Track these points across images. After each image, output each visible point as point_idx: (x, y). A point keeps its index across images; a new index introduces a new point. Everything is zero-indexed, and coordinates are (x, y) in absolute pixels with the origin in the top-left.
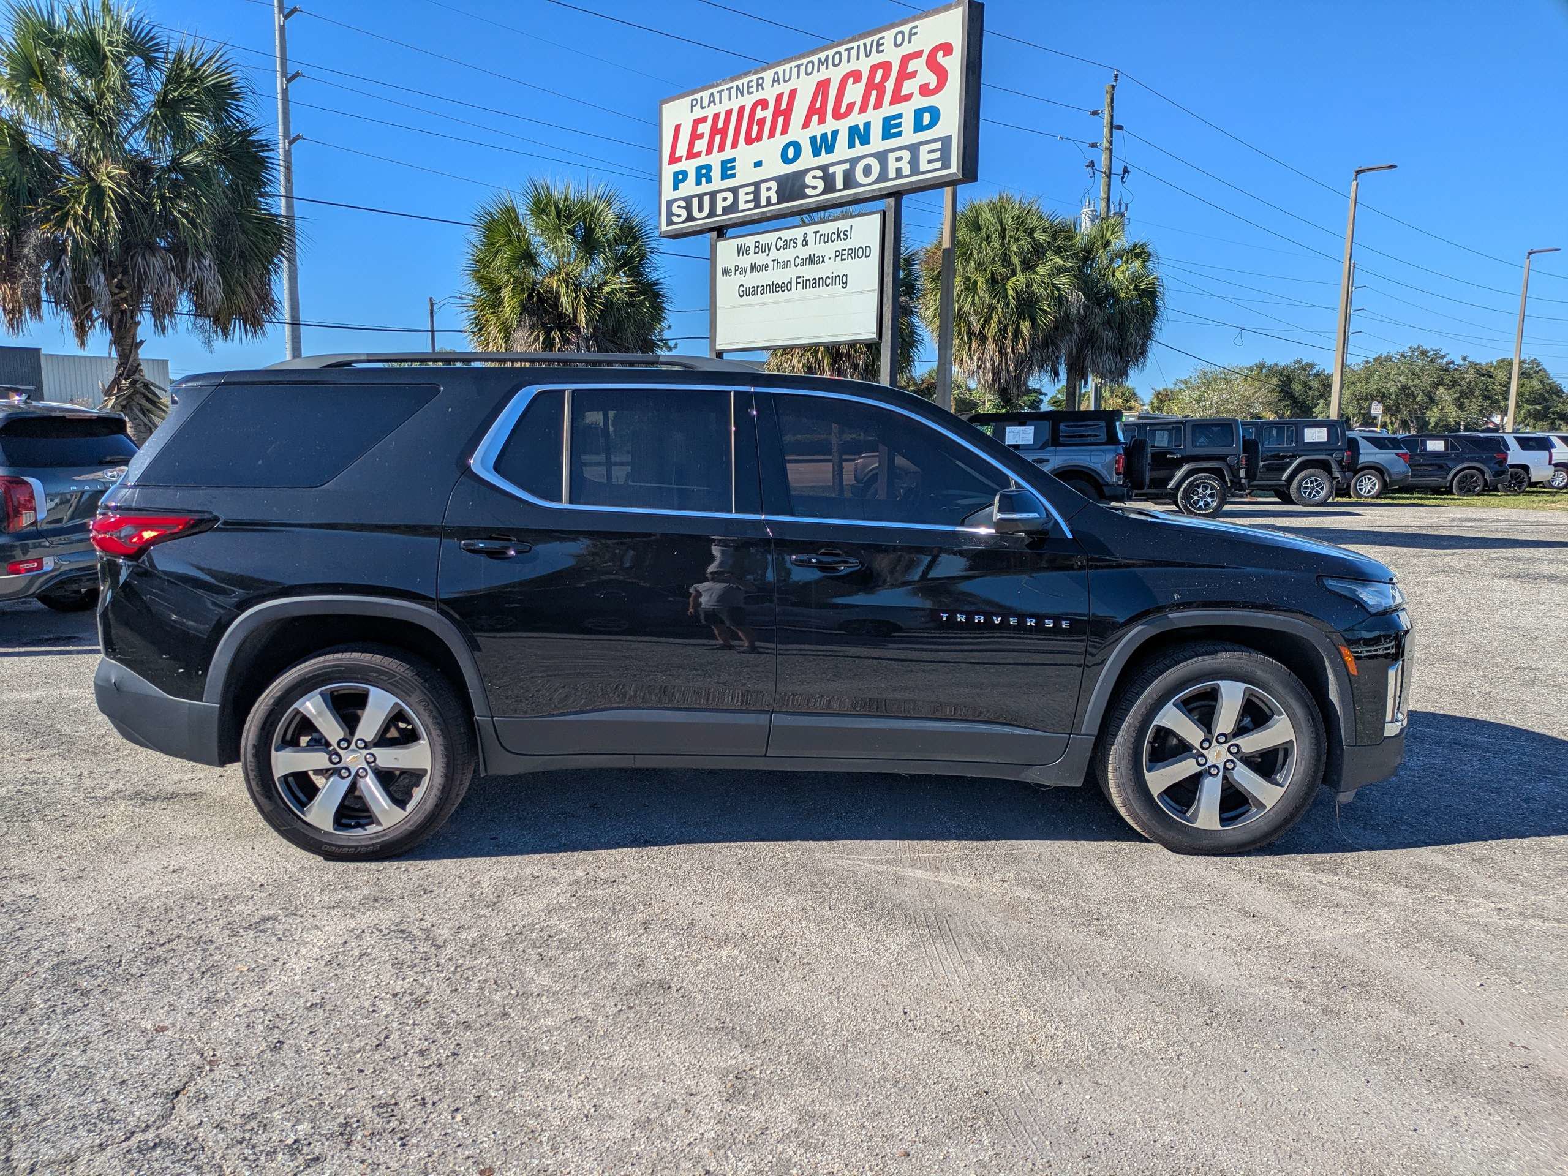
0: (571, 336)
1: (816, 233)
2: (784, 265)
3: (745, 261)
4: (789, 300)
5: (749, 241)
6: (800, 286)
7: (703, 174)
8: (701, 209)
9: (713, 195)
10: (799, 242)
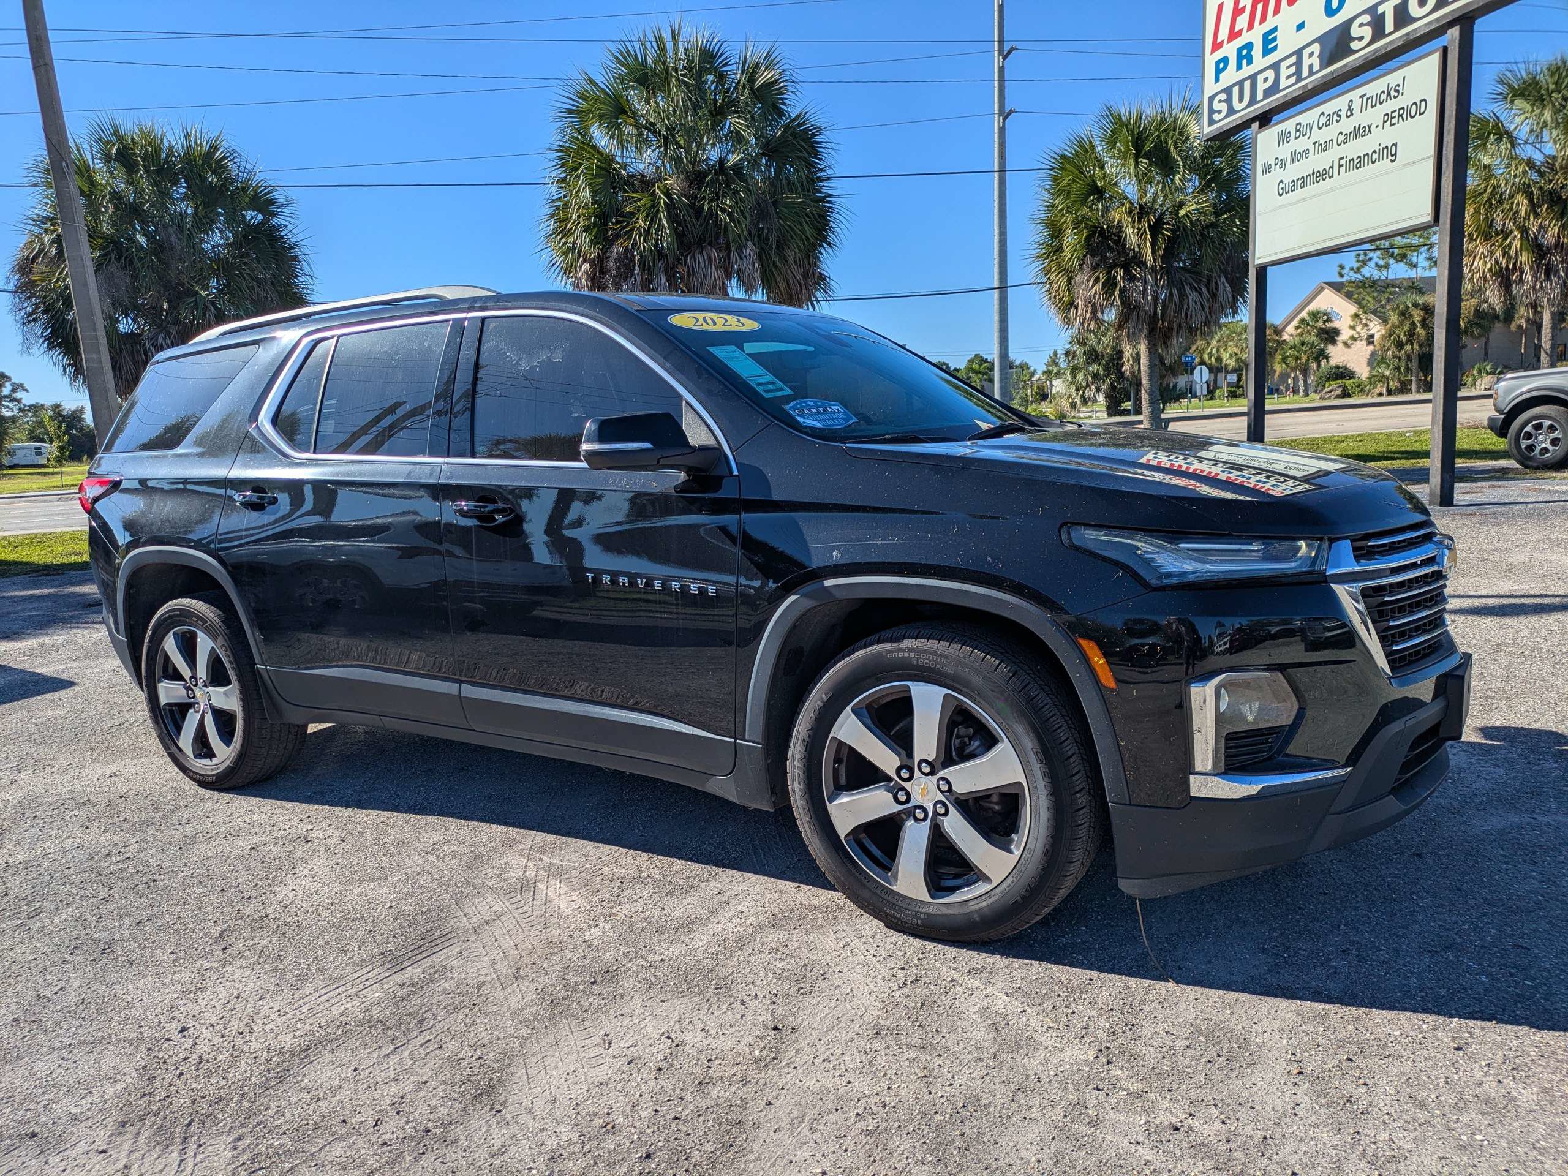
0: (1136, 271)
1: (1362, 97)
2: (1324, 147)
3: (1284, 151)
4: (1330, 190)
5: (1290, 125)
6: (1343, 169)
7: (1245, 55)
8: (1241, 99)
9: (1253, 78)
10: (1343, 114)
